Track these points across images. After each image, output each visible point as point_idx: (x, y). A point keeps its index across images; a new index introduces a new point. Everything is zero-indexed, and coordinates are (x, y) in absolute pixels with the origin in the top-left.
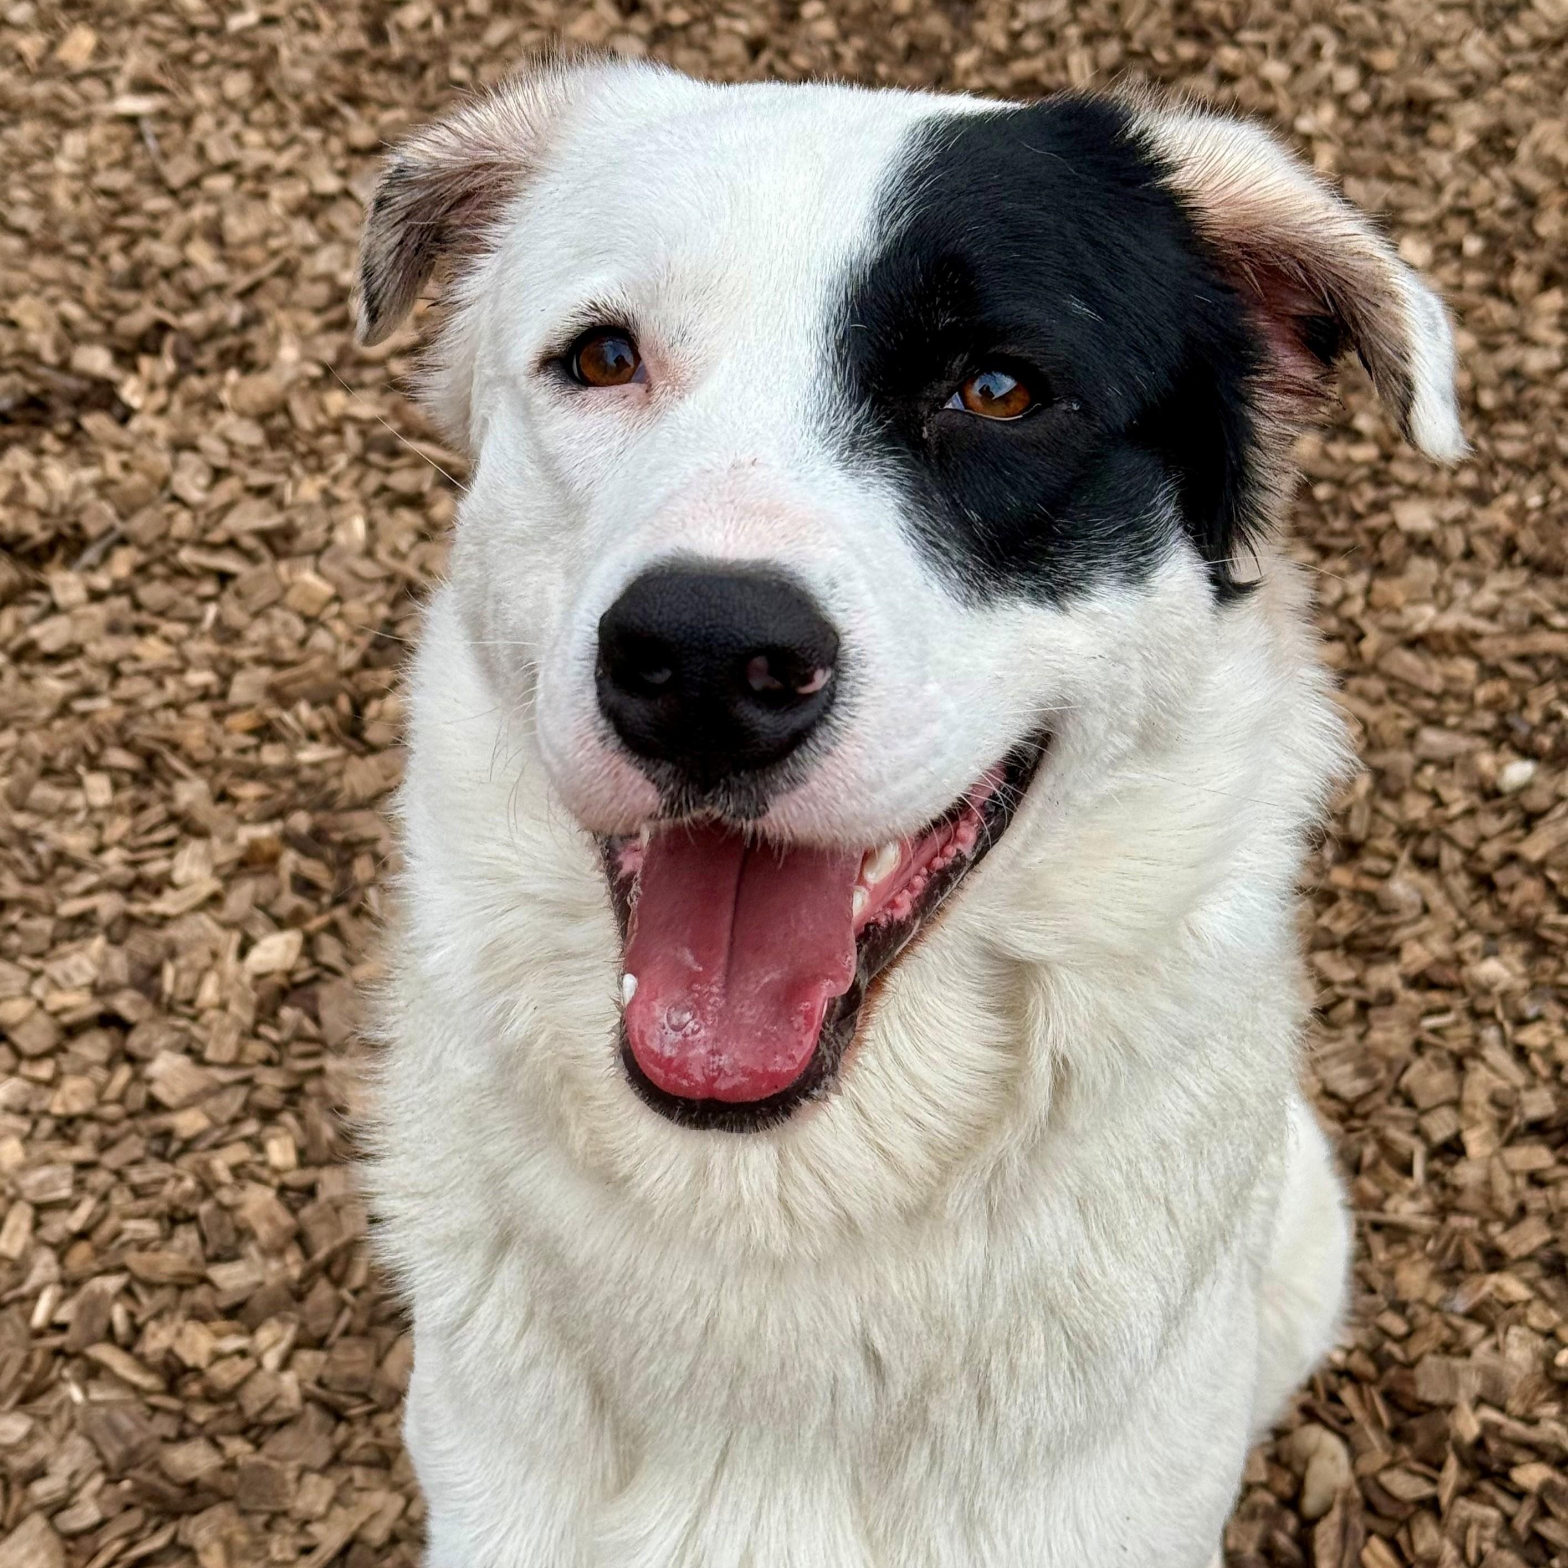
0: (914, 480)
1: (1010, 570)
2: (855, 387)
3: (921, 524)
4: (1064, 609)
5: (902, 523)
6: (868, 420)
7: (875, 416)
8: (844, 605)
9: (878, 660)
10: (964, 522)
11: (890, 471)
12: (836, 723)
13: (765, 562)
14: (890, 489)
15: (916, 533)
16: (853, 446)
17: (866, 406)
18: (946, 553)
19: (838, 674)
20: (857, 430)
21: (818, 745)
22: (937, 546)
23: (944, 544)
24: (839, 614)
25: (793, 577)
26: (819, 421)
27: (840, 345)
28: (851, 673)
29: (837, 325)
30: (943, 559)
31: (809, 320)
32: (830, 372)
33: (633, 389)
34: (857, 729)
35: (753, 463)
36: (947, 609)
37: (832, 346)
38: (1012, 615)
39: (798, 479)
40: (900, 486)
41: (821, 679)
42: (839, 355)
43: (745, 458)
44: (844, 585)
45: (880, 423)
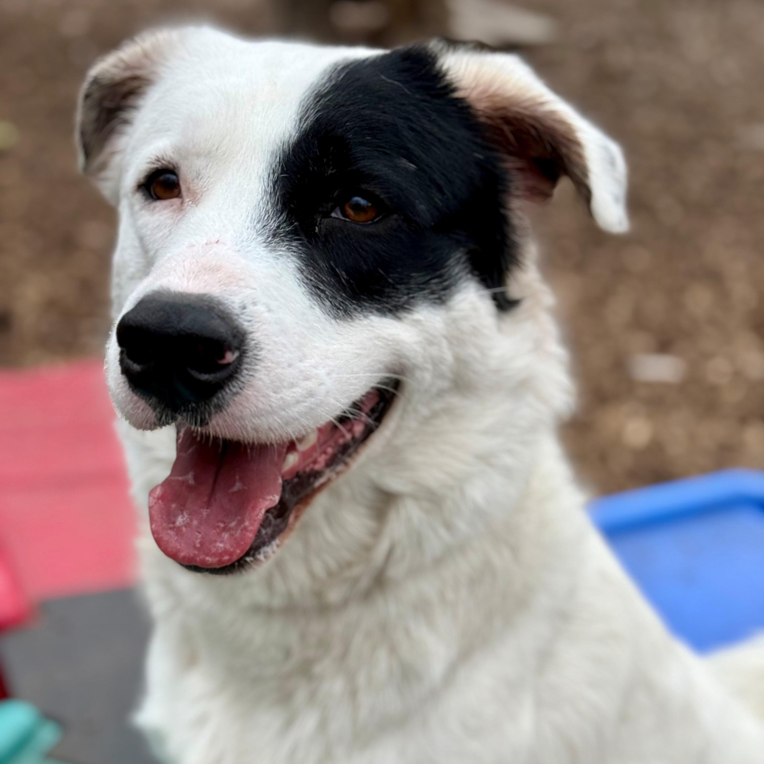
0: (307, 254)
1: (364, 300)
2: (280, 206)
3: (309, 277)
4: (399, 319)
5: (298, 276)
6: (285, 222)
7: (289, 221)
8: (249, 318)
9: (268, 347)
10: (336, 276)
11: (294, 249)
12: (242, 379)
13: (205, 295)
14: (294, 258)
15: (306, 281)
16: (274, 236)
17: (284, 215)
18: (323, 291)
19: (243, 353)
20: (278, 227)
21: (230, 390)
22: (319, 289)
23: (322, 287)
24: (246, 324)
25: (220, 303)
26: (258, 222)
27: (275, 183)
28: (250, 354)
29: (274, 173)
30: (322, 295)
31: (260, 171)
32: (268, 197)
33: (176, 201)
34: (255, 382)
35: (217, 242)
36: (323, 320)
37: (271, 184)
38: (365, 322)
39: (239, 251)
40: (300, 258)
41: (230, 357)
42: (274, 188)
43: (214, 239)
44: (251, 308)
45: (291, 224)
